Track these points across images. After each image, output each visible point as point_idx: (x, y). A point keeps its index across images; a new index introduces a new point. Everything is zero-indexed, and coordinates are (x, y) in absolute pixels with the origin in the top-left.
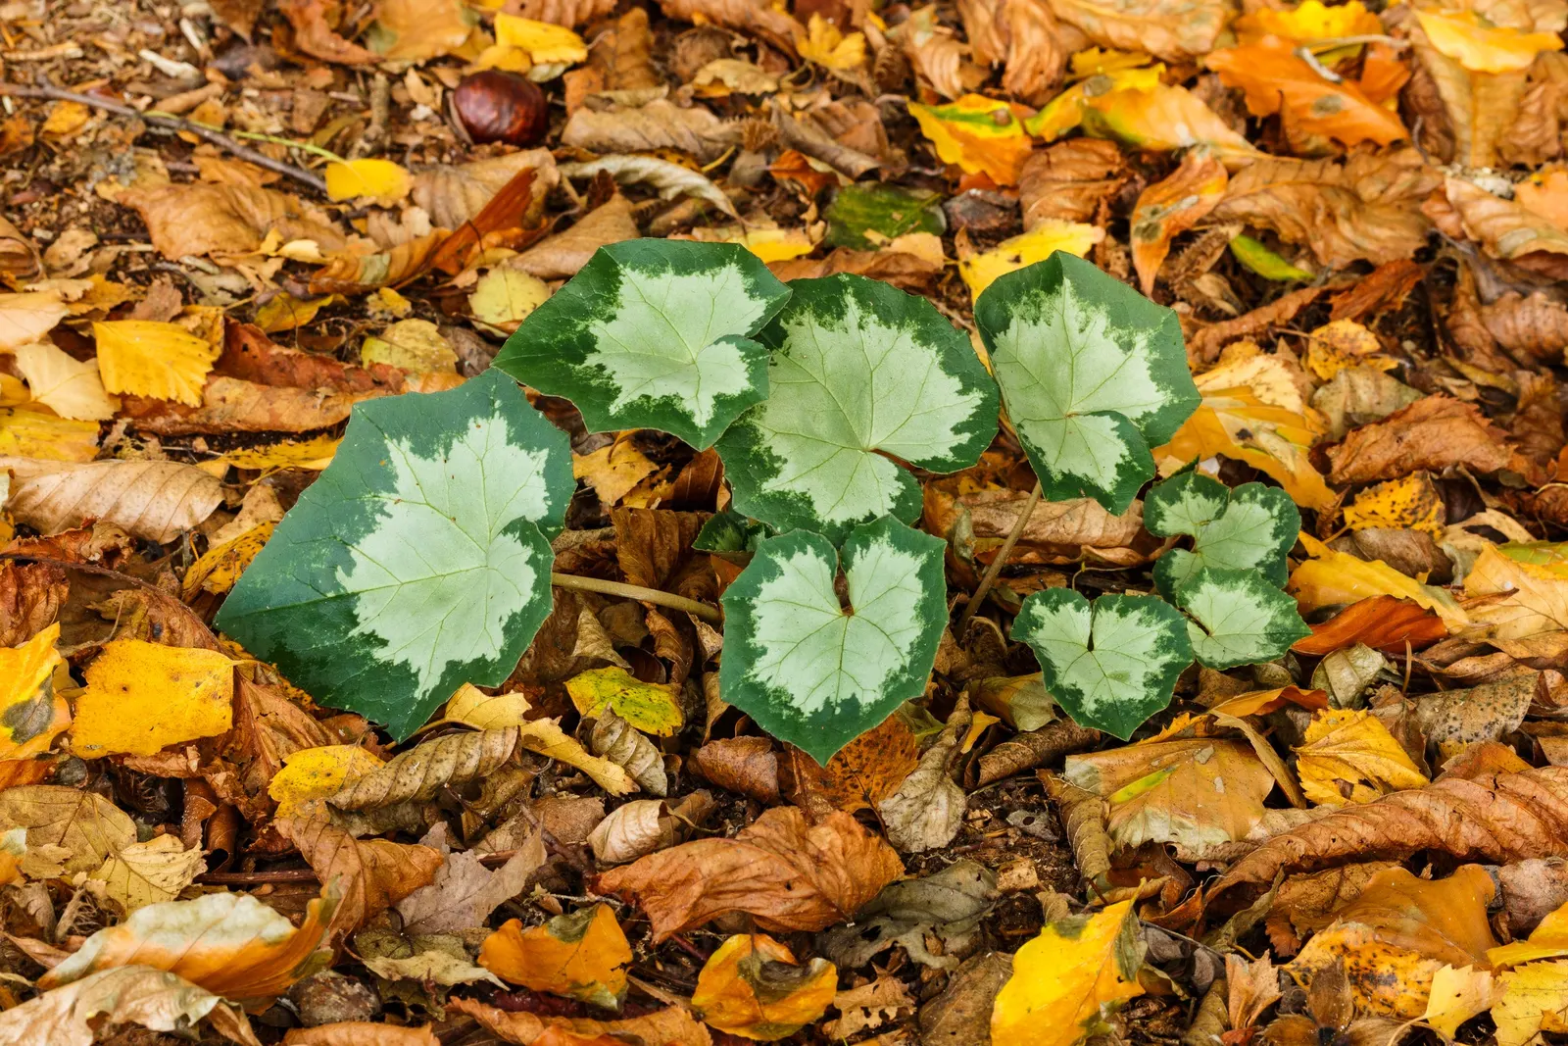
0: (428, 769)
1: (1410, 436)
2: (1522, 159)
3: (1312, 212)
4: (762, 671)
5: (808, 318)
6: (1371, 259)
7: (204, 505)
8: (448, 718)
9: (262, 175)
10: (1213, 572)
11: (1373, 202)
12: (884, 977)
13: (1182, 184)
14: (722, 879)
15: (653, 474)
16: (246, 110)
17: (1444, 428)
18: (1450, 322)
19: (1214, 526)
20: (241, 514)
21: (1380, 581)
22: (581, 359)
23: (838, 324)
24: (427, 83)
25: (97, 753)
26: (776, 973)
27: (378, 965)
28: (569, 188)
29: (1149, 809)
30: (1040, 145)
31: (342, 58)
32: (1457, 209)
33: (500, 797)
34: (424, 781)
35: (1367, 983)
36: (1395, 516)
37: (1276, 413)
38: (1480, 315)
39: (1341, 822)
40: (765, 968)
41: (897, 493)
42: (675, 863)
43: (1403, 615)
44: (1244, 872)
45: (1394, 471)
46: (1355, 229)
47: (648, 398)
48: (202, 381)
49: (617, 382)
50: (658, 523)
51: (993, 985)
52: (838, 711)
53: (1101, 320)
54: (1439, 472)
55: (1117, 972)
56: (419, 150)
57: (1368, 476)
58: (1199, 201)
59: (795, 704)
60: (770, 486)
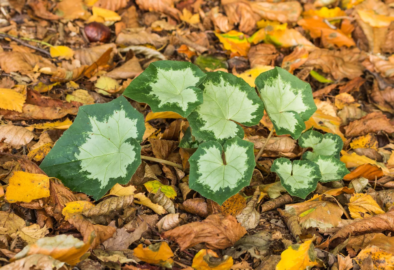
0: (109, 206)
1: (368, 123)
2: (388, 51)
3: (332, 64)
4: (201, 180)
5: (210, 83)
6: (349, 77)
7: (29, 138)
8: (110, 194)
9: (30, 50)
10: (321, 156)
11: (348, 62)
12: (244, 261)
13: (295, 56)
14: (200, 233)
15: (156, 131)
16: (23, 32)
17: (378, 121)
18: (372, 95)
19: (319, 145)
20: (39, 141)
21: (365, 160)
22: (149, 93)
23: (219, 85)
24: (74, 26)
25: (13, 202)
26: (213, 260)
27: (101, 258)
28: (120, 55)
29: (310, 218)
30: (253, 45)
31: (50, 18)
32: (373, 64)
33: (128, 215)
34: (108, 209)
35: (377, 263)
36: (364, 145)
37: (329, 117)
38: (381, 93)
39: (364, 222)
40: (210, 258)
41: (237, 131)
42: (186, 229)
43: (373, 170)
44: (339, 234)
45: (363, 133)
46: (343, 69)
47: (169, 103)
48: (22, 105)
49: (160, 99)
50: (162, 143)
51: (274, 263)
52: (224, 191)
53: (289, 86)
54: (376, 133)
55: (309, 259)
56: (74, 44)
57: (355, 134)
58: (301, 61)
59: (211, 189)
60: (202, 129)
